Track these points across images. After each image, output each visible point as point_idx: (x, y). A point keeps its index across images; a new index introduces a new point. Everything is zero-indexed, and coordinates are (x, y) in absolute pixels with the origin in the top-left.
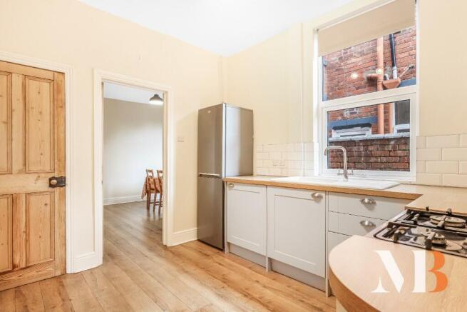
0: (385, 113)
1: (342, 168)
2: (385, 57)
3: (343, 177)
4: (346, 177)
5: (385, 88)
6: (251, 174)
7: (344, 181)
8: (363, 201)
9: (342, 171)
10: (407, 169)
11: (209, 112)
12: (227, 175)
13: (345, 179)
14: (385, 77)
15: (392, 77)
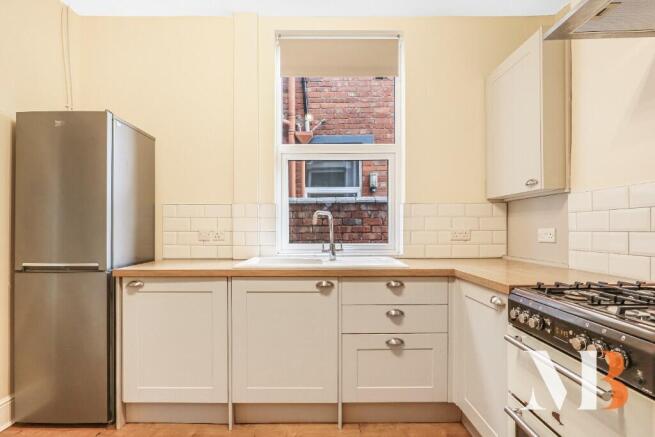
0: (297, 171)
1: (328, 241)
2: (297, 103)
3: (329, 254)
4: (333, 254)
5: (297, 141)
6: (151, 260)
7: (331, 260)
8: (388, 285)
9: (327, 246)
10: (383, 238)
11: (58, 123)
12: (115, 264)
13: (333, 257)
14: (296, 126)
15: (304, 129)
